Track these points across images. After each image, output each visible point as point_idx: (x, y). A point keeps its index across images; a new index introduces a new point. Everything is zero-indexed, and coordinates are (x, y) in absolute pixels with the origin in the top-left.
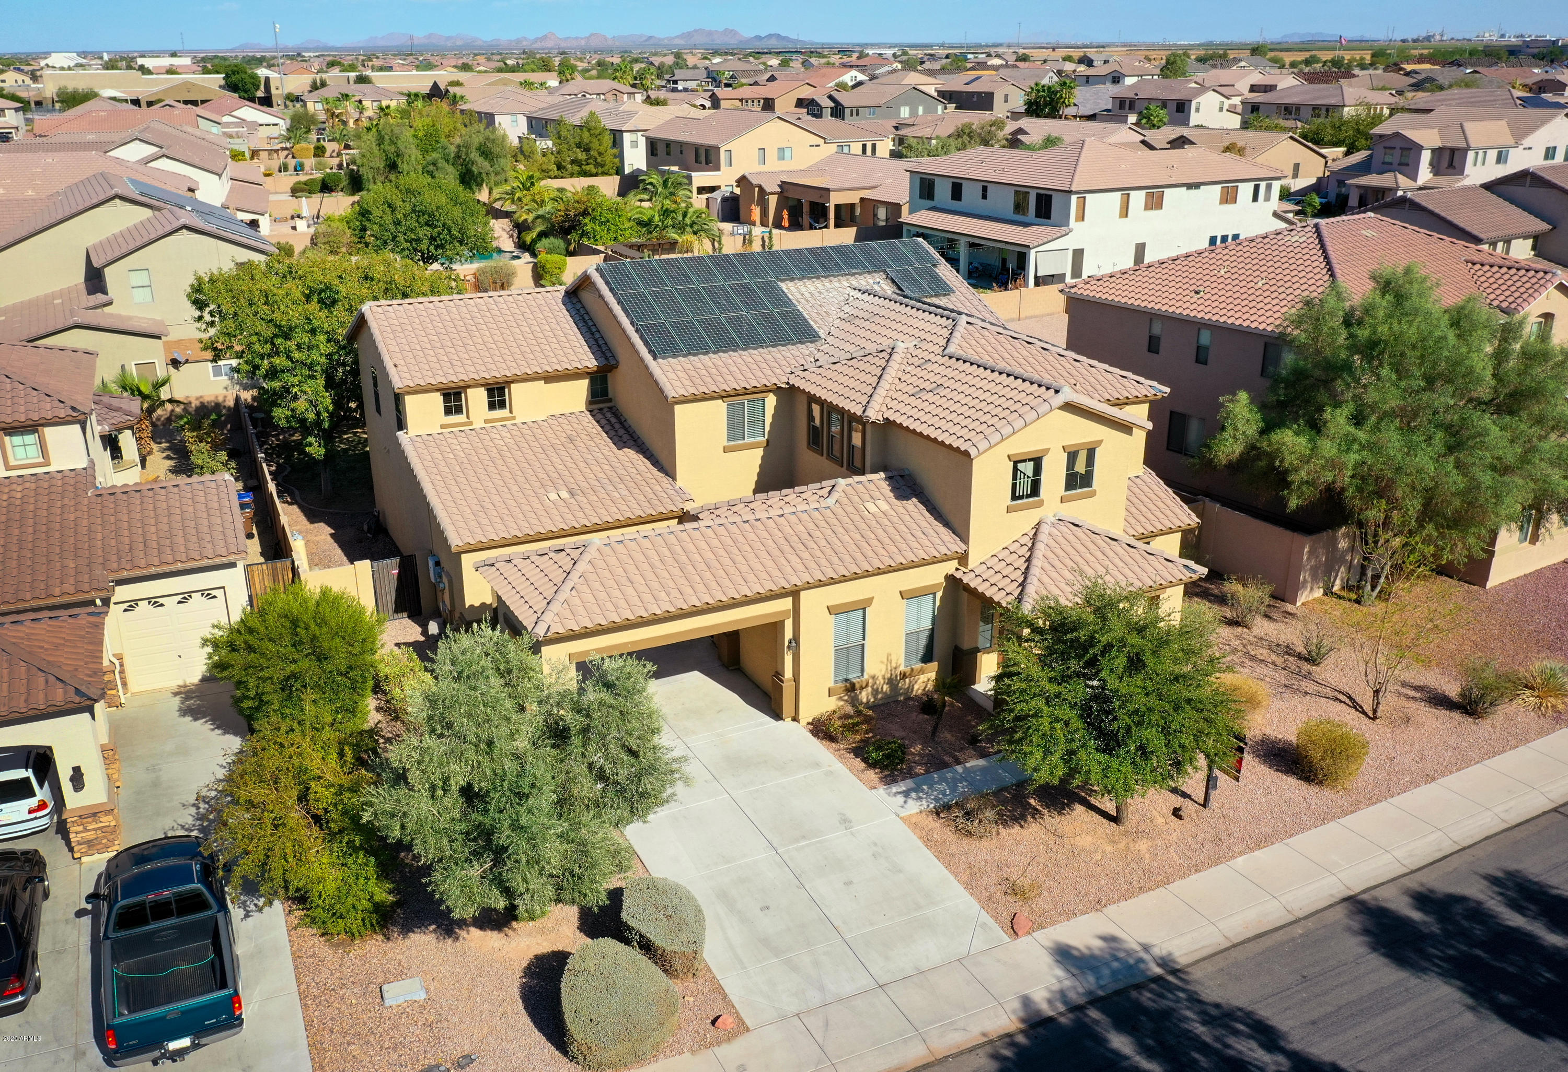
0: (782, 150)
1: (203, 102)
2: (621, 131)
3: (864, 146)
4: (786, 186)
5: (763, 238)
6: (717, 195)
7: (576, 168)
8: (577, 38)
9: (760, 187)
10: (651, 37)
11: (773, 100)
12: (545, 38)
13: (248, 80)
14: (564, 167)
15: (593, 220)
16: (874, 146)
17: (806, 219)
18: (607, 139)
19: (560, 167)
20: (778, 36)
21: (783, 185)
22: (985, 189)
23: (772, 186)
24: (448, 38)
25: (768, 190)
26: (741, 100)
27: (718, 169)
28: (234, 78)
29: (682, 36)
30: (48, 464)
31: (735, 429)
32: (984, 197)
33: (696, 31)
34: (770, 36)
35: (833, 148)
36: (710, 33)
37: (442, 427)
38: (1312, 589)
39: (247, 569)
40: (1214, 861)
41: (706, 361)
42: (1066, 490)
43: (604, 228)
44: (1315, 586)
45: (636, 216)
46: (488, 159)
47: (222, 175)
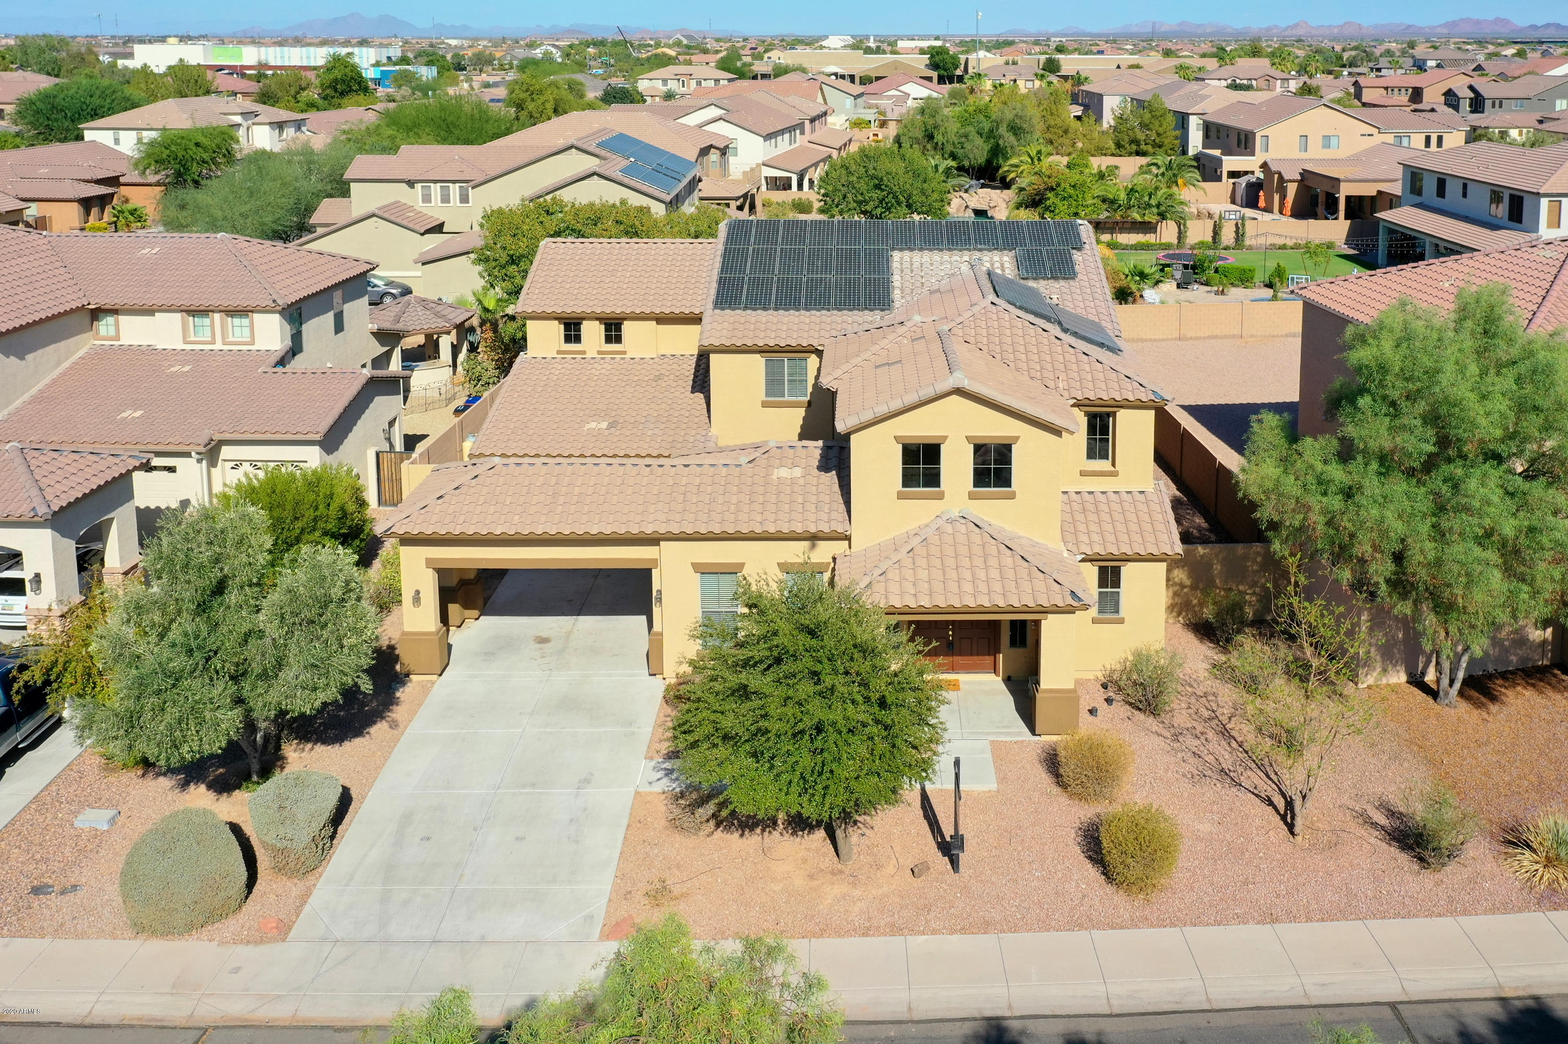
0: (1327, 138)
1: (878, 78)
2: (1188, 114)
3: (1428, 139)
4: (1306, 175)
5: (1237, 225)
6: (1243, 181)
7: (1134, 147)
8: (1330, 26)
9: (1280, 173)
10: (1409, 26)
11: (1421, 89)
12: (1296, 26)
13: (949, 60)
14: (1123, 146)
15: (1057, 195)
16: (1440, 139)
17: (1321, 209)
18: (1170, 120)
19: (1119, 145)
20: (1558, 26)
21: (1305, 174)
22: (1465, 186)
23: (1291, 173)
24: (1199, 26)
25: (1286, 177)
26: (1386, 88)
27: (1253, 155)
28: (937, 59)
29: (1447, 25)
30: (252, 343)
31: (774, 384)
32: (1465, 195)
33: (1462, 20)
34: (1548, 25)
35: (1390, 139)
36: (1478, 22)
37: (559, 352)
38: (1385, 670)
39: (378, 454)
40: (895, 930)
41: (761, 316)
42: (975, 486)
43: (1066, 202)
44: (1390, 667)
45: (1101, 193)
46: (1015, 134)
47: (769, 137)
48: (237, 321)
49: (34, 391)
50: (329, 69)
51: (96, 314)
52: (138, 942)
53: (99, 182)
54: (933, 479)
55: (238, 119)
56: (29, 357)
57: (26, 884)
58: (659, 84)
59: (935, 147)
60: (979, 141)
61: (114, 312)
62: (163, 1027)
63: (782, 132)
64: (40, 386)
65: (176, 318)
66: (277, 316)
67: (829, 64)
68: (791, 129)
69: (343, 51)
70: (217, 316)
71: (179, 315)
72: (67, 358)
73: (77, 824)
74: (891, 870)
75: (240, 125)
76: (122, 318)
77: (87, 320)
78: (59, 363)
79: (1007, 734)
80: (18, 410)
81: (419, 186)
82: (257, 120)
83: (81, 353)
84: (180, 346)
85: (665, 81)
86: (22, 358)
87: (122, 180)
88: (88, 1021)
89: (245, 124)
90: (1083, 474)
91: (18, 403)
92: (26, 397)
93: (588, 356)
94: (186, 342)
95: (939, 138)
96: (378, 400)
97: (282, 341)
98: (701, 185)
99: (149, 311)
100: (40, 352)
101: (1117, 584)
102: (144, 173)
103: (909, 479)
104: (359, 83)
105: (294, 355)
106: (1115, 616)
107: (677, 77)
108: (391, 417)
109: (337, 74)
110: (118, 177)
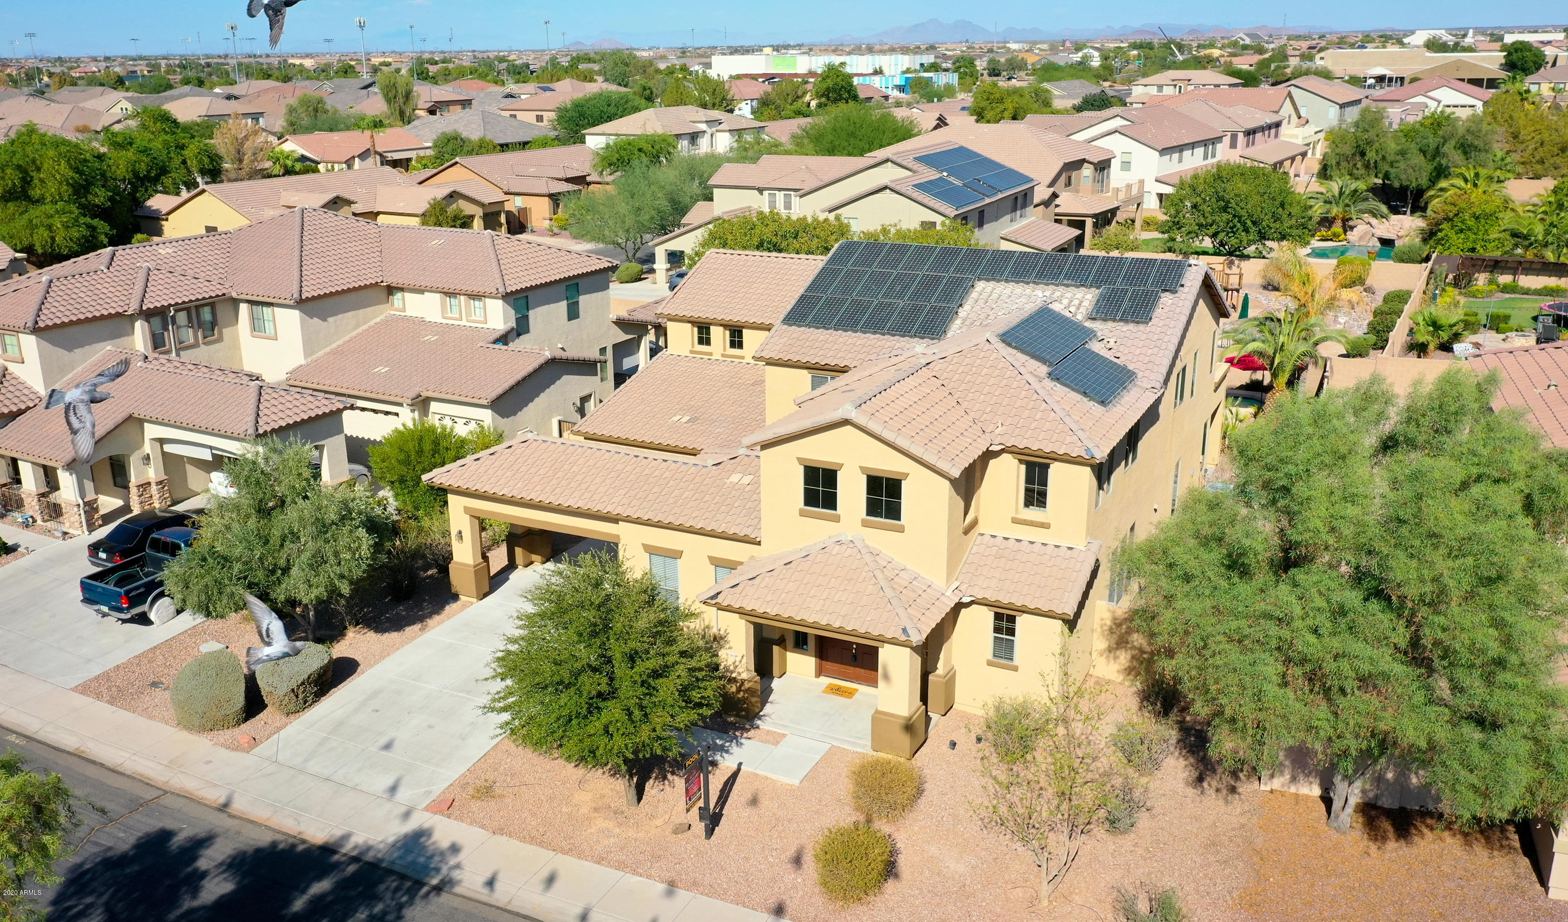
30: (483, 322)
37: (691, 352)
38: (1294, 779)
39: (560, 422)
40: (621, 866)
41: (821, 335)
42: (868, 514)
43: (1462, 236)
44: (1301, 777)
45: (1510, 226)
46: (1465, 153)
47: (1164, 151)
48: (477, 303)
49: (334, 345)
50: (824, 77)
51: (391, 290)
52: (174, 730)
53: (568, 180)
54: (830, 502)
55: (703, 127)
56: (331, 320)
57: (152, 678)
58: (1153, 90)
59: (1367, 166)
60: (1418, 160)
61: (402, 289)
62: (148, 784)
63: (1193, 145)
64: (340, 342)
65: (437, 296)
66: (500, 302)
67: (1376, 66)
68: (1205, 143)
69: (836, 60)
70: (462, 298)
71: (438, 296)
72: (365, 323)
73: (201, 649)
74: (659, 822)
75: (704, 132)
76: (407, 295)
77: (384, 295)
78: (357, 326)
79: (854, 744)
80: (319, 359)
81: (766, 193)
82: (720, 127)
83: (378, 320)
84: (440, 320)
85: (1160, 87)
86: (324, 320)
87: (588, 179)
88: (118, 769)
89: (709, 131)
90: (1015, 521)
91: (321, 353)
92: (328, 349)
93: (713, 358)
94: (444, 318)
95: (1371, 155)
96: (565, 378)
97: (505, 323)
98: (1057, 201)
99: (420, 291)
100: (340, 316)
101: (1012, 632)
102: (601, 173)
103: (811, 499)
104: (849, 92)
105: (519, 335)
106: (1010, 663)
107: (1174, 83)
108: (584, 393)
109: (830, 83)
110: (584, 177)
